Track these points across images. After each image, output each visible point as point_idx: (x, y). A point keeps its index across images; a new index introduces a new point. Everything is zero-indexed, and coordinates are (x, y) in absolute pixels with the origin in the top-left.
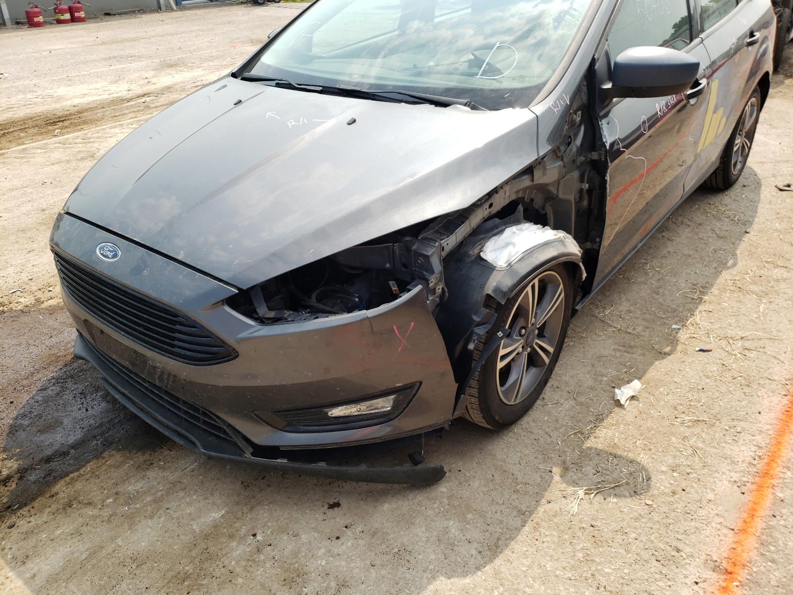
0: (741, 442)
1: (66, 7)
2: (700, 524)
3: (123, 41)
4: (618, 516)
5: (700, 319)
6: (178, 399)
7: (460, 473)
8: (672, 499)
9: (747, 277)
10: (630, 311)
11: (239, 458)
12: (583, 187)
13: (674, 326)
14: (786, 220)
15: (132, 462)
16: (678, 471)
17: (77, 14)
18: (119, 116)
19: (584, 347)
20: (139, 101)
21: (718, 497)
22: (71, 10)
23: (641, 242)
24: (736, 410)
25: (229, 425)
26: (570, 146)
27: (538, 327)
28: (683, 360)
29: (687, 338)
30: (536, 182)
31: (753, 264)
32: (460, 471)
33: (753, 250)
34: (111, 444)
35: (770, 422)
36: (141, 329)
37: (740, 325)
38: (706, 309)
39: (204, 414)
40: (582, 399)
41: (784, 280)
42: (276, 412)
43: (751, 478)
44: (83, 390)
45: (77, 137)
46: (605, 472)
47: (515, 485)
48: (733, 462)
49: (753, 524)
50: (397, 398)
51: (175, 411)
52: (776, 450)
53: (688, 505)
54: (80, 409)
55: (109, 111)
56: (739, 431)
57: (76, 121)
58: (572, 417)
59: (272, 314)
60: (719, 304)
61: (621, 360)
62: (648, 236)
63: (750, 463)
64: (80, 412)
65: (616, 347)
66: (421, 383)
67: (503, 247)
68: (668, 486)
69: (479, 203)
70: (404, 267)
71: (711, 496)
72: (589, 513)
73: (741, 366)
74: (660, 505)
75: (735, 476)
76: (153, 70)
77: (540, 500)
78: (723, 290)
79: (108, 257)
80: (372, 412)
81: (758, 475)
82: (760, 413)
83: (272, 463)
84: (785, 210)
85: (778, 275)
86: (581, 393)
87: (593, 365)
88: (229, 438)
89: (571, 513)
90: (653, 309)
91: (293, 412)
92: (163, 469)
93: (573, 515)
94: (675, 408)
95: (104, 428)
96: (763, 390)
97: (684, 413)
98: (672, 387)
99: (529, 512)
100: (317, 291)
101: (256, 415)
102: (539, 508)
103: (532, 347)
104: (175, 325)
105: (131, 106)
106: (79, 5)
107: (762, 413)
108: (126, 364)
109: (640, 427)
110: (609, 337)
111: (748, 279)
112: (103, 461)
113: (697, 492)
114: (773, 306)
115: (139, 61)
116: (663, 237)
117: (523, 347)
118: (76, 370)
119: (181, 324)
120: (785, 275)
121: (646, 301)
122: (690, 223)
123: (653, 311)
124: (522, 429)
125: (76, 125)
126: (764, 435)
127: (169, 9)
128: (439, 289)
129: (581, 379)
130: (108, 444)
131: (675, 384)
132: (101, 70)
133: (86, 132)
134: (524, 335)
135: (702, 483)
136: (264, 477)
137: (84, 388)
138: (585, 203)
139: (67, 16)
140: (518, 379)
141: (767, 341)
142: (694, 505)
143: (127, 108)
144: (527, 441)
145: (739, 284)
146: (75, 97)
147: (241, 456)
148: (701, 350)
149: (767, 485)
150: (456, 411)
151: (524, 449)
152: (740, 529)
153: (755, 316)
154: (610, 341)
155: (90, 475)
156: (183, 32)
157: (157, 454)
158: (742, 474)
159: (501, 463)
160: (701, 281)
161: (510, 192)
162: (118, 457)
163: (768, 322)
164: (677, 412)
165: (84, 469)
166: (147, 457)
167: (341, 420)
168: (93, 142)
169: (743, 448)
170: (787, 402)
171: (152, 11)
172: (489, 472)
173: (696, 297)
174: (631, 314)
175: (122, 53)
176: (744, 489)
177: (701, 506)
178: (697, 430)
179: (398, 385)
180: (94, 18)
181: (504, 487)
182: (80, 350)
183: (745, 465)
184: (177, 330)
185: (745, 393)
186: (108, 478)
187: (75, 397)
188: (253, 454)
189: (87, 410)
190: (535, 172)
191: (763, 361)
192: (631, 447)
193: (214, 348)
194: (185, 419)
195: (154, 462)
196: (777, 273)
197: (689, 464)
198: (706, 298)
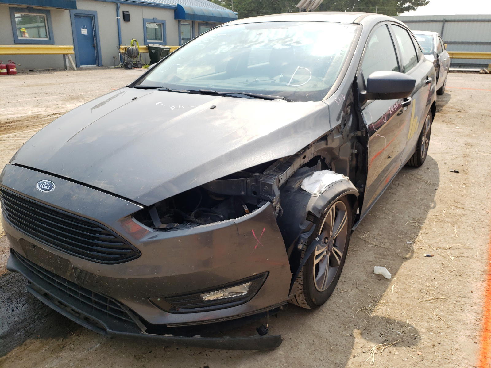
0: (466, 311)
1: (4, 65)
2: (455, 365)
3: (41, 85)
4: (402, 363)
5: (422, 238)
6: (90, 293)
7: (291, 340)
8: (433, 350)
9: (442, 213)
10: (379, 235)
11: (137, 335)
12: (354, 152)
13: (408, 243)
14: (455, 183)
15: (48, 347)
16: (432, 331)
17: (11, 70)
18: (39, 125)
19: (356, 256)
20: (52, 117)
21: (461, 347)
22: (7, 67)
23: (382, 191)
24: (458, 291)
25: (130, 310)
26: (346, 126)
27: (334, 238)
28: (418, 262)
29: (417, 249)
30: (329, 146)
31: (444, 207)
32: (290, 339)
33: (442, 199)
34: (32, 334)
35: (479, 297)
36: (68, 240)
37: (446, 240)
38: (424, 232)
39: (111, 302)
40: (362, 288)
41: (464, 215)
42: (166, 298)
43: (477, 333)
44: (10, 296)
45: (10, 137)
46: (386, 334)
47: (329, 346)
48: (464, 324)
49: (487, 362)
50: (252, 285)
51: (87, 303)
52: (487, 314)
53: (444, 353)
54: (7, 310)
55: (31, 122)
56: (463, 304)
57: (8, 127)
58: (358, 300)
59: (164, 226)
60: (431, 229)
61: (380, 263)
62: (386, 189)
63: (475, 324)
64: (7, 312)
65: (376, 255)
66: (269, 272)
67: (314, 183)
68: (429, 341)
69: (299, 154)
70: (254, 194)
71: (457, 346)
72: (382, 363)
73: (454, 264)
74: (427, 354)
75: (469, 333)
76: (62, 101)
77: (348, 356)
78: (431, 221)
79: (46, 190)
80: (234, 296)
81: (481, 331)
82: (472, 292)
83: (161, 337)
84: (454, 178)
85: (460, 212)
86: (360, 284)
87: (364, 267)
88: (129, 320)
89: (371, 363)
90: (393, 233)
91: (178, 297)
92: (73, 350)
93: (372, 365)
94: (421, 291)
95: (26, 323)
96: (470, 278)
97: (426, 294)
98: (416, 278)
99: (342, 364)
100: (195, 211)
101: (150, 301)
102: (349, 362)
103: (331, 252)
104: (95, 234)
105: (47, 119)
106: (13, 64)
107: (473, 292)
108: (51, 269)
109: (402, 304)
110: (371, 250)
111: (444, 215)
112: (25, 347)
113: (448, 344)
114: (461, 230)
115: (52, 96)
116: (390, 192)
117: (326, 252)
118: (5, 283)
119: (99, 233)
120: (464, 212)
121: (388, 228)
122: (403, 185)
123: (393, 234)
124: (327, 309)
125: (8, 130)
126: (478, 306)
127: (72, 69)
128: (278, 207)
129: (358, 276)
130: (29, 335)
131: (417, 276)
132: (27, 100)
133: (15, 134)
134: (327, 243)
135: (449, 338)
136: (151, 351)
137: (10, 295)
138: (354, 162)
139: (5, 71)
140: (325, 273)
141: (464, 250)
142: (448, 353)
143: (44, 121)
144: (331, 317)
145: (439, 218)
146: (8, 114)
147: (139, 333)
148: (427, 256)
149: (488, 337)
150: (291, 293)
151: (331, 322)
152: (479, 366)
153: (453, 235)
154: (372, 252)
155: (15, 358)
156: (81, 82)
157: (68, 339)
158: (472, 331)
159: (317, 332)
160: (417, 217)
161: (314, 150)
162: (37, 343)
163: (461, 238)
164: (422, 294)
165: (10, 354)
166: (60, 341)
167: (213, 302)
168: (21, 140)
169: (468, 314)
170: (486, 285)
171: (61, 70)
172: (310, 339)
173: (416, 225)
174: (381, 236)
175: (41, 91)
176: (476, 340)
177: (452, 353)
178: (437, 304)
179: (254, 274)
180: (22, 73)
181: (322, 348)
182: (12, 265)
183: (472, 325)
184: (97, 237)
185: (460, 280)
186: (29, 359)
187: (3, 302)
188: (147, 331)
189: (13, 310)
190: (328, 139)
191: (465, 261)
192: (399, 317)
193: (124, 250)
194: (95, 308)
195: (65, 345)
196: (459, 211)
197: (438, 326)
198: (423, 226)
